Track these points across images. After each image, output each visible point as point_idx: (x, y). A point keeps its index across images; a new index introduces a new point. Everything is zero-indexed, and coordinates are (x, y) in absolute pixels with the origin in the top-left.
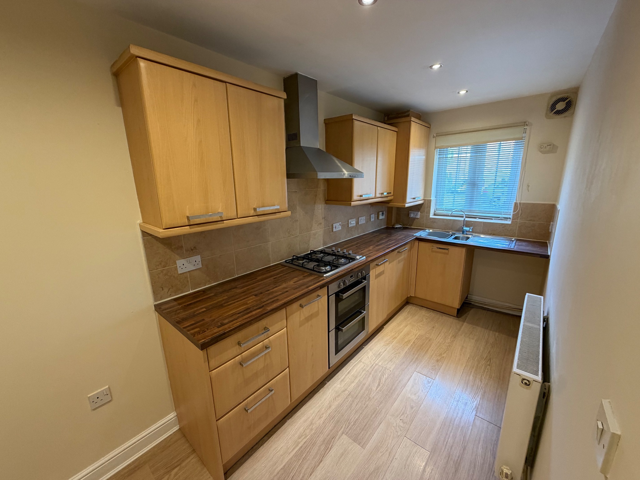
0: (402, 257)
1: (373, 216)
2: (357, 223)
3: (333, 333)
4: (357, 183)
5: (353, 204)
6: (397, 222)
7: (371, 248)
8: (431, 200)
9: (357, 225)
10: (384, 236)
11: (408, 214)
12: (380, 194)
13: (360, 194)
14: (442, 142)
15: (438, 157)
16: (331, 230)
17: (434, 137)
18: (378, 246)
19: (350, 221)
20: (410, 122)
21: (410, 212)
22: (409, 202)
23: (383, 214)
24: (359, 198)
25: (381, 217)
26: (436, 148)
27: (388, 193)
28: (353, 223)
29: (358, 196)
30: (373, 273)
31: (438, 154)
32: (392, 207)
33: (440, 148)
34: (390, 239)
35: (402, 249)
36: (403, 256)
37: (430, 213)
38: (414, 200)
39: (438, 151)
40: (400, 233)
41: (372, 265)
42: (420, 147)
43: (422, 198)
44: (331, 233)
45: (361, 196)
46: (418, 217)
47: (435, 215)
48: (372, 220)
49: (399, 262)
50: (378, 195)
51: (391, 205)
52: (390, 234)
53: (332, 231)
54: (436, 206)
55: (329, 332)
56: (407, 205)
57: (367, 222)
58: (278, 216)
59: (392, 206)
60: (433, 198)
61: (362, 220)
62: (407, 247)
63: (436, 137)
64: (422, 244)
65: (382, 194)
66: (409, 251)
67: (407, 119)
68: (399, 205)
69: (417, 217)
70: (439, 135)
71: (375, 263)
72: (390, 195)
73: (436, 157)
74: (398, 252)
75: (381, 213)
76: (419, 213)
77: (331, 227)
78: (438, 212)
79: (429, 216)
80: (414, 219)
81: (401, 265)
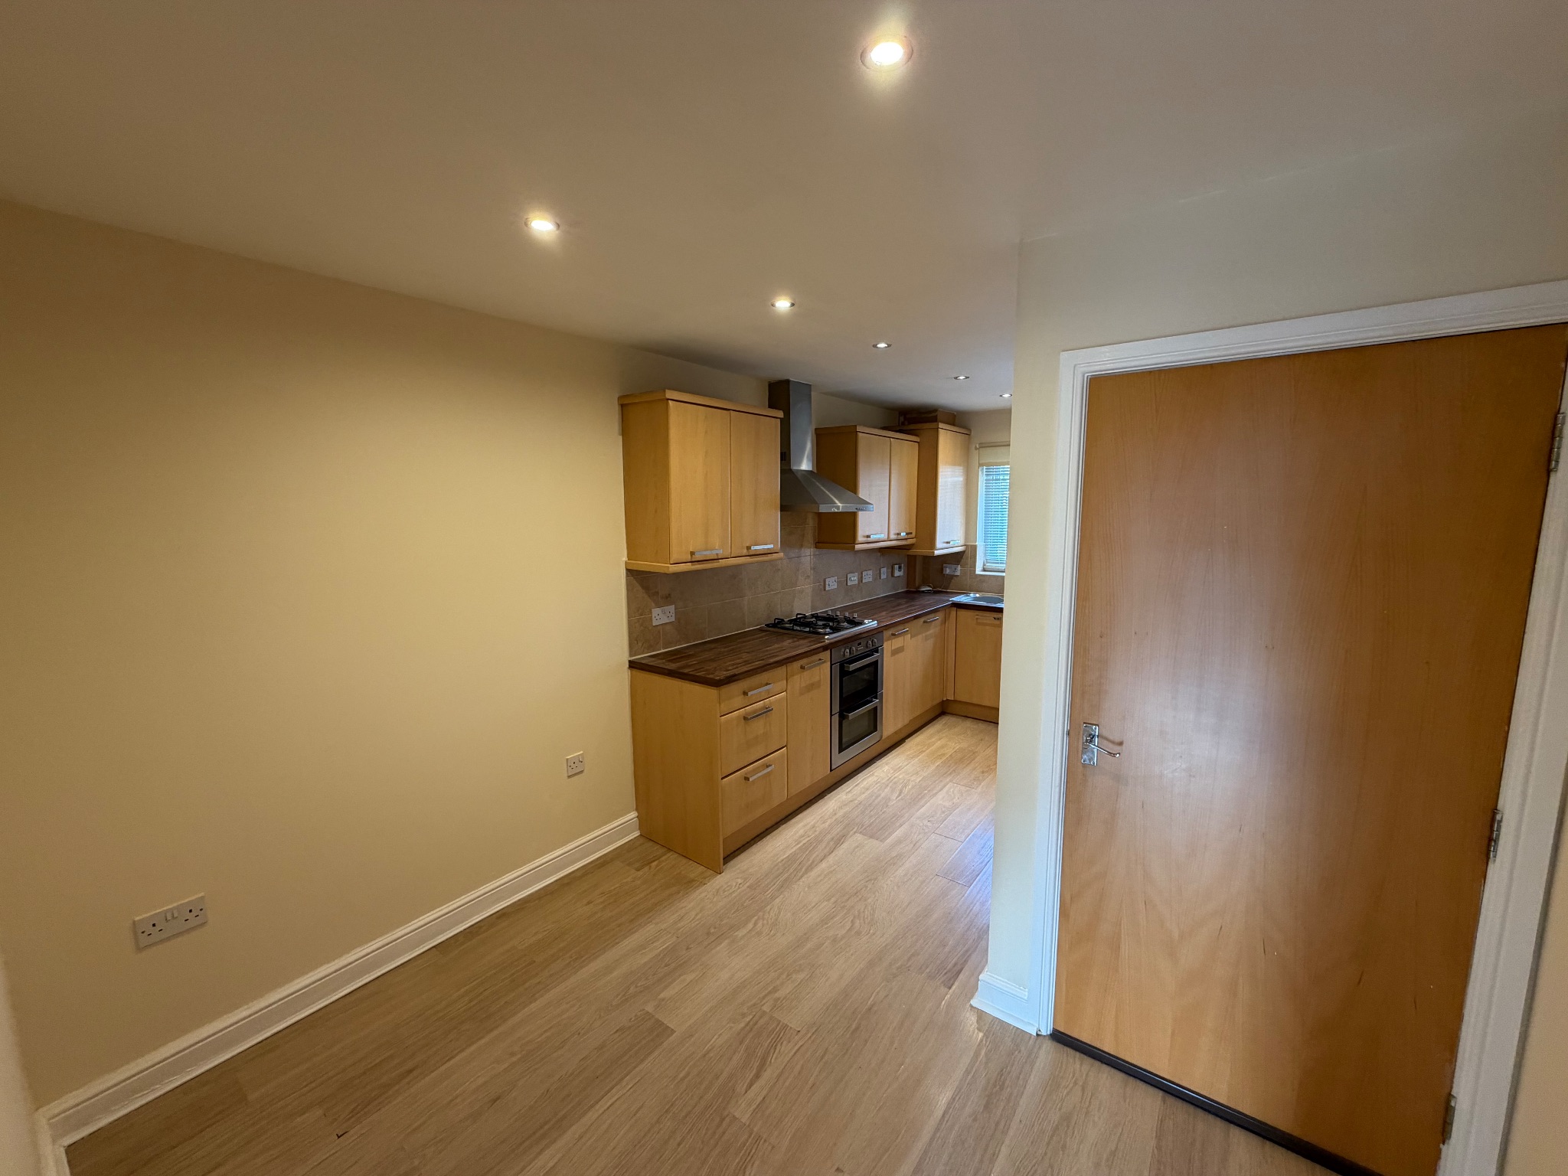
0: (931, 631)
1: (884, 570)
2: (861, 579)
3: (836, 718)
4: (863, 519)
5: (857, 547)
6: (925, 583)
7: (884, 613)
8: (975, 547)
9: (861, 584)
10: (903, 601)
11: (942, 569)
12: (895, 534)
13: (867, 534)
14: (989, 455)
15: (985, 478)
16: (822, 587)
17: (976, 449)
18: (892, 611)
19: (849, 576)
20: (938, 431)
21: (944, 565)
22: (941, 548)
23: (900, 568)
24: (865, 539)
25: (897, 573)
26: (981, 465)
27: (907, 534)
28: (854, 579)
29: (864, 537)
30: (888, 646)
31: (985, 473)
32: (915, 556)
33: (988, 465)
34: (913, 603)
35: (930, 618)
36: (933, 630)
37: (975, 568)
38: (948, 545)
39: (985, 470)
40: (928, 597)
41: (887, 634)
42: (954, 464)
43: (961, 542)
44: (823, 592)
45: (868, 537)
46: (958, 573)
47: (984, 570)
48: (883, 576)
49: (926, 638)
50: (892, 536)
51: (913, 552)
52: (913, 599)
53: (825, 590)
54: (985, 556)
55: (831, 715)
56: (937, 553)
57: (875, 579)
58: (769, 557)
59: (914, 554)
60: (980, 544)
61: (868, 577)
62: (939, 617)
63: (981, 449)
64: (962, 613)
65: (899, 534)
66: (941, 624)
67: (933, 425)
68: (925, 552)
69: (956, 574)
70: (983, 446)
71: (890, 632)
72: (910, 536)
73: (982, 478)
74: (925, 622)
75: (897, 567)
76: (959, 567)
77: (822, 583)
78: (989, 565)
79: (975, 571)
80: (952, 577)
81: (931, 642)
